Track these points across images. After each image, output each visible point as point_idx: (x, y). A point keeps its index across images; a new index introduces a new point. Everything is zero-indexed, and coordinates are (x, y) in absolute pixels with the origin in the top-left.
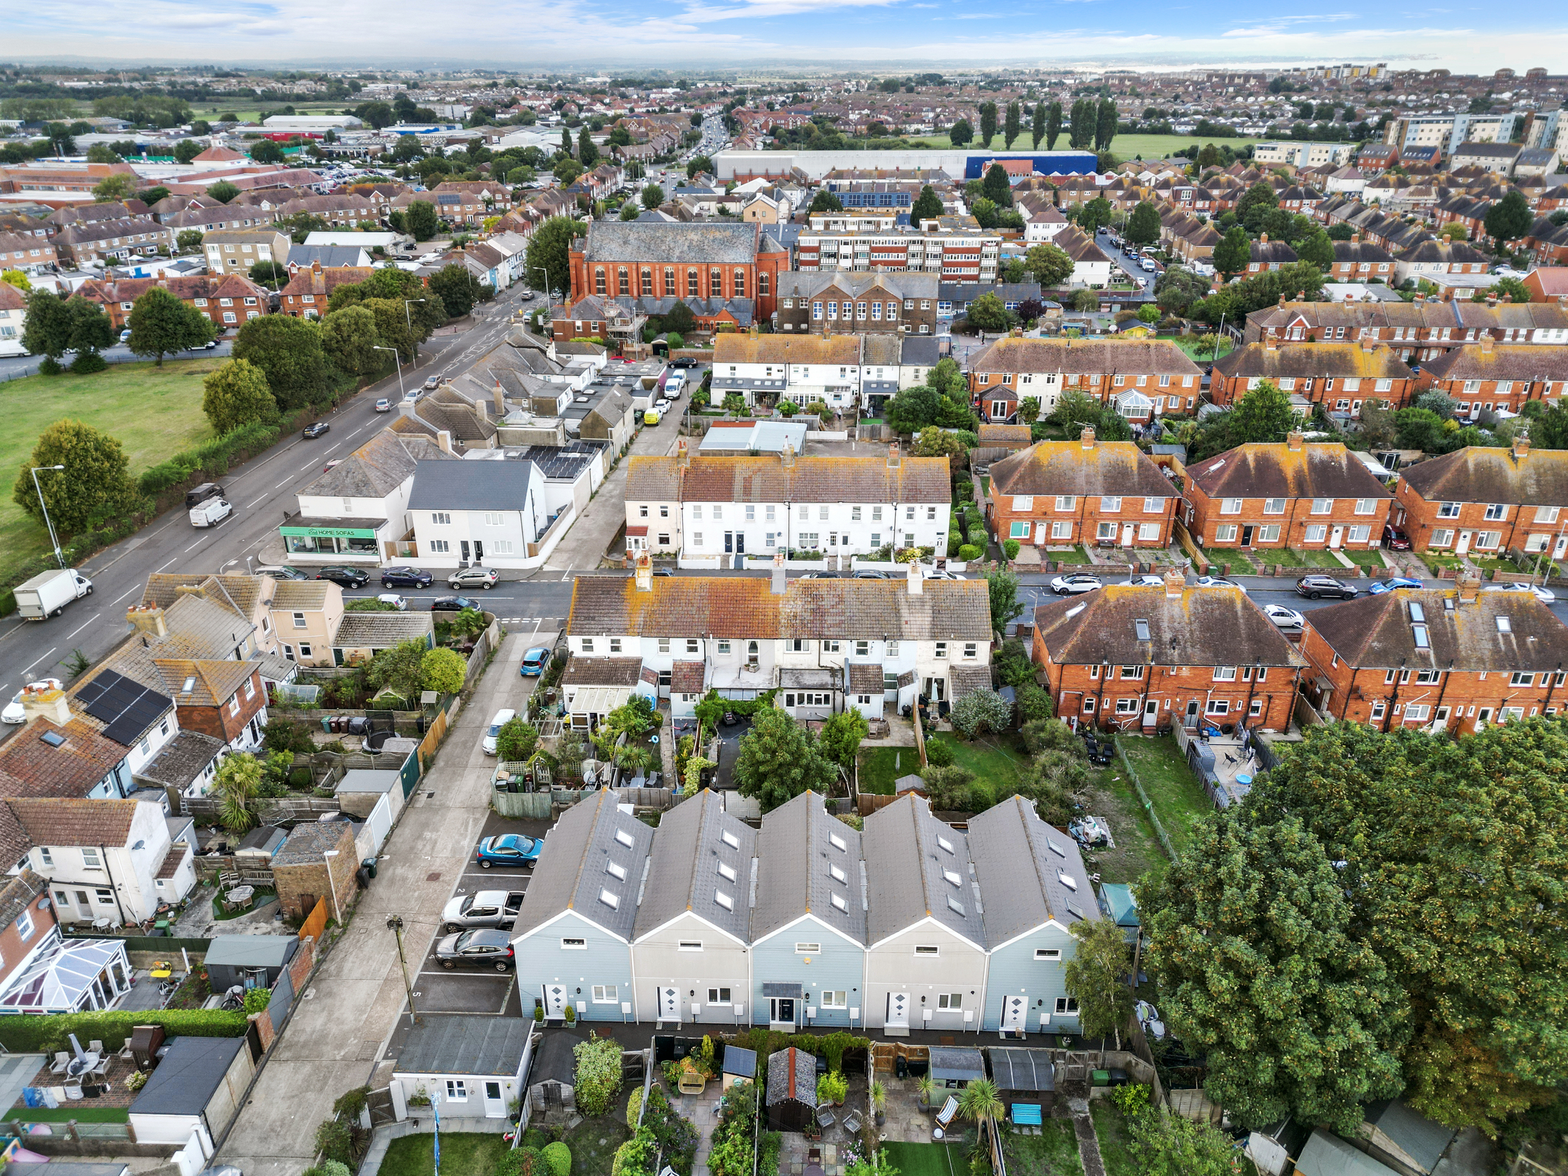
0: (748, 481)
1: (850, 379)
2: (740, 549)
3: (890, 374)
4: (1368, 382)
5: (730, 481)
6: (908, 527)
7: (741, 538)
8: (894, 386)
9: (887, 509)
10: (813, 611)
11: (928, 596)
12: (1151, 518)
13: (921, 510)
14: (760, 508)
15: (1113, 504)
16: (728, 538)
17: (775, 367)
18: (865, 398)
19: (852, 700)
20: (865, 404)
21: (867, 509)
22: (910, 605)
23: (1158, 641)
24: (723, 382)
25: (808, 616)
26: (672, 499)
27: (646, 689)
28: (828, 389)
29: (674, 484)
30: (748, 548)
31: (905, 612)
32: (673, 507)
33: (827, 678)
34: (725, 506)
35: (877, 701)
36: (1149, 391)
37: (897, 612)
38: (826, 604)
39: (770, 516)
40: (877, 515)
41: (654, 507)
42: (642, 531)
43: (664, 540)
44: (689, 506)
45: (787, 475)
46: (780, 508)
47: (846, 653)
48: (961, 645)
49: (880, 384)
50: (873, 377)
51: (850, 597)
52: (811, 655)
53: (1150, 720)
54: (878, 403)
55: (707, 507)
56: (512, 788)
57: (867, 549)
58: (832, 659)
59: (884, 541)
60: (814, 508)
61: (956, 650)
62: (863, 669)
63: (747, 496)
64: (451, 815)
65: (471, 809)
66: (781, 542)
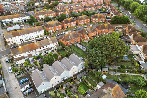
0: (21, 33)
1: (20, 19)
2: (22, 41)
3: (25, 18)
4: (68, 12)
5: (19, 33)
6: (40, 33)
7: (22, 39)
8: (26, 19)
9: (37, 32)
11: (51, 39)
12: (60, 27)
13: (41, 31)
14: (23, 36)
15: (57, 27)
16: (20, 40)
17: (11, 19)
18: (23, 21)
19: (48, 51)
20: (24, 22)
21: (35, 33)
23: (71, 38)
24: (4, 22)
25: (40, 45)
26: (12, 37)
27: (26, 58)
28: (18, 20)
29: (11, 35)
30: (23, 40)
31: (49, 42)
32: (12, 38)
33: (45, 50)
34: (19, 36)
35: (50, 51)
36: (52, 15)
38: (41, 43)
39: (25, 36)
40: (37, 33)
41: (10, 39)
42: (10, 42)
43: (12, 42)
44: (14, 38)
45: (25, 31)
46: (26, 35)
47: (45, 47)
48: (55, 43)
49: (24, 19)
50: (23, 18)
51: (43, 42)
52: (42, 49)
53: (72, 44)
54: (25, 21)
55: (17, 37)
56: (18, 75)
57: (37, 37)
58: (44, 48)
59: (38, 36)
60: (30, 34)
61: (55, 44)
62: (47, 48)
63: (21, 35)
64: (12, 81)
65: (14, 79)
66: (27, 39)
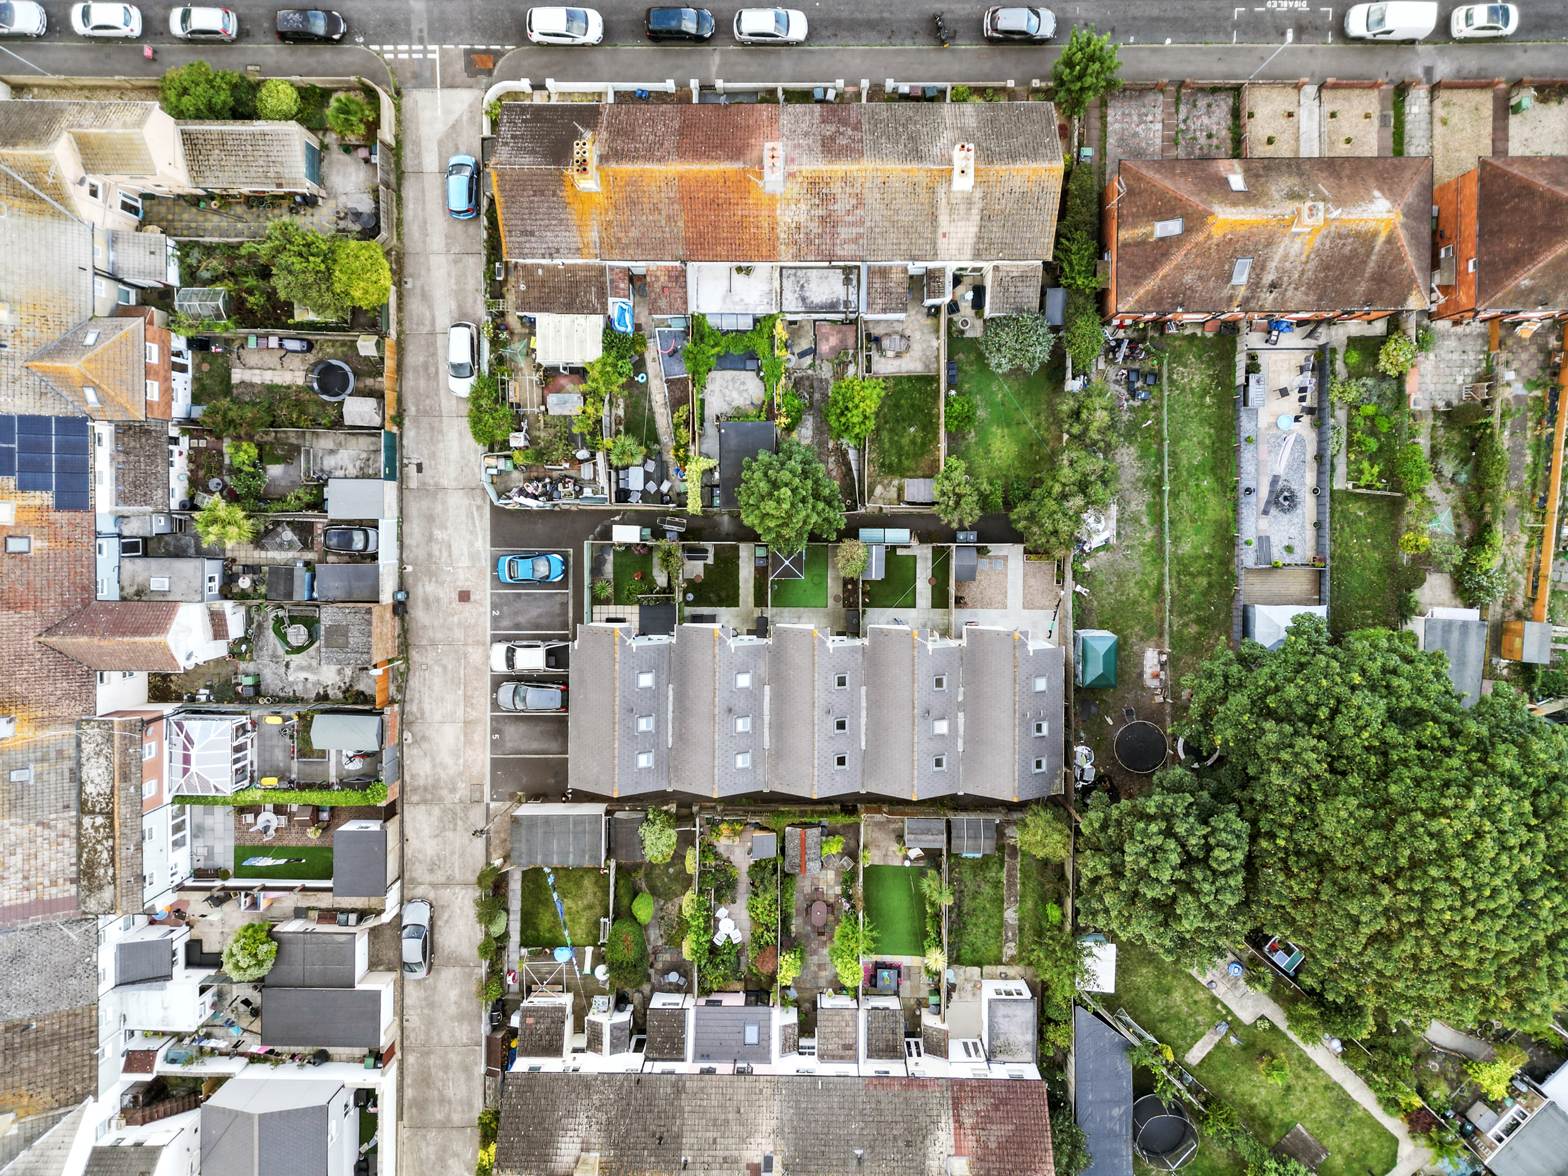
10: (823, 220)
11: (978, 194)
22: (952, 208)
23: (1255, 285)
25: (815, 228)
31: (943, 219)
33: (838, 289)
37: (934, 218)
38: (840, 207)
51: (872, 197)
62: (884, 272)
64: (451, 502)
65: (469, 491)
